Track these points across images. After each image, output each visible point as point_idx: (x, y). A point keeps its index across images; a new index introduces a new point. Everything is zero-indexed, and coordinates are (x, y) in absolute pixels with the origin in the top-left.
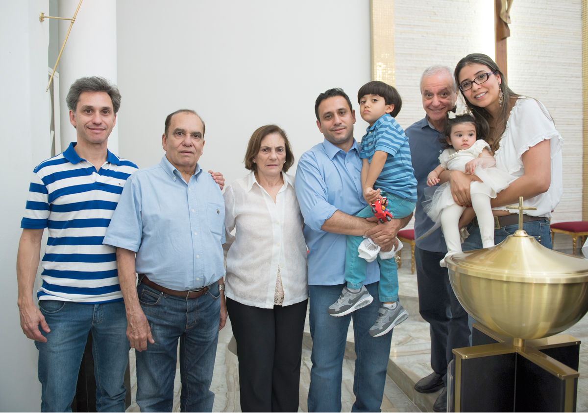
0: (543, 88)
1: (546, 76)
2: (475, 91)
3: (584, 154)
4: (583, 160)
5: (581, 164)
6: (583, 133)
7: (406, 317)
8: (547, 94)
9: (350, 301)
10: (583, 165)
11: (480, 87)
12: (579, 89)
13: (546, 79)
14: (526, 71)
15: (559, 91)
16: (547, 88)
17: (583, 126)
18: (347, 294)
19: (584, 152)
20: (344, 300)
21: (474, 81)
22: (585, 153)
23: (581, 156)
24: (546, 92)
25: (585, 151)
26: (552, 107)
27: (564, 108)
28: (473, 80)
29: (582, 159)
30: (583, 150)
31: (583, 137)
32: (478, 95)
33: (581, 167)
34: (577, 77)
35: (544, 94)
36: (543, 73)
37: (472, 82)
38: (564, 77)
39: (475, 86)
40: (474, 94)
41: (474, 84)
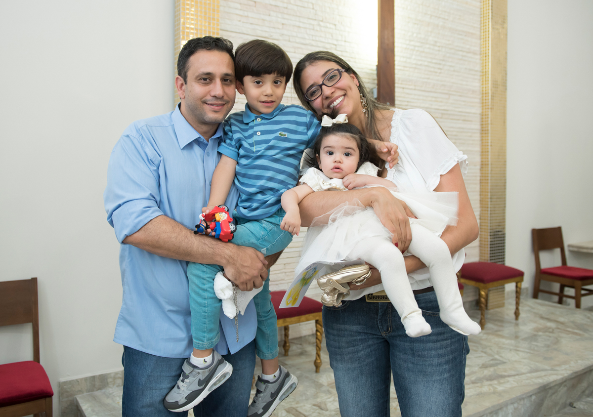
0: (436, 63)
1: (439, 47)
2: (327, 98)
3: (482, 165)
4: (481, 173)
5: (479, 178)
6: (481, 134)
7: (294, 386)
8: (440, 73)
9: (200, 383)
10: (481, 180)
11: (333, 90)
12: (476, 71)
13: (439, 51)
14: (415, 35)
15: (454, 71)
16: (440, 64)
17: (482, 125)
18: (194, 373)
19: (482, 161)
20: (191, 383)
21: (324, 84)
22: (484, 163)
23: (478, 167)
24: (439, 71)
25: (484, 160)
26: (446, 94)
27: (460, 96)
28: (321, 83)
29: (478, 171)
30: (482, 158)
31: (482, 140)
32: (332, 102)
33: (478, 182)
34: (475, 53)
35: (436, 72)
36: (436, 42)
37: (321, 86)
38: (461, 51)
39: (327, 91)
40: (326, 103)
41: (324, 87)
